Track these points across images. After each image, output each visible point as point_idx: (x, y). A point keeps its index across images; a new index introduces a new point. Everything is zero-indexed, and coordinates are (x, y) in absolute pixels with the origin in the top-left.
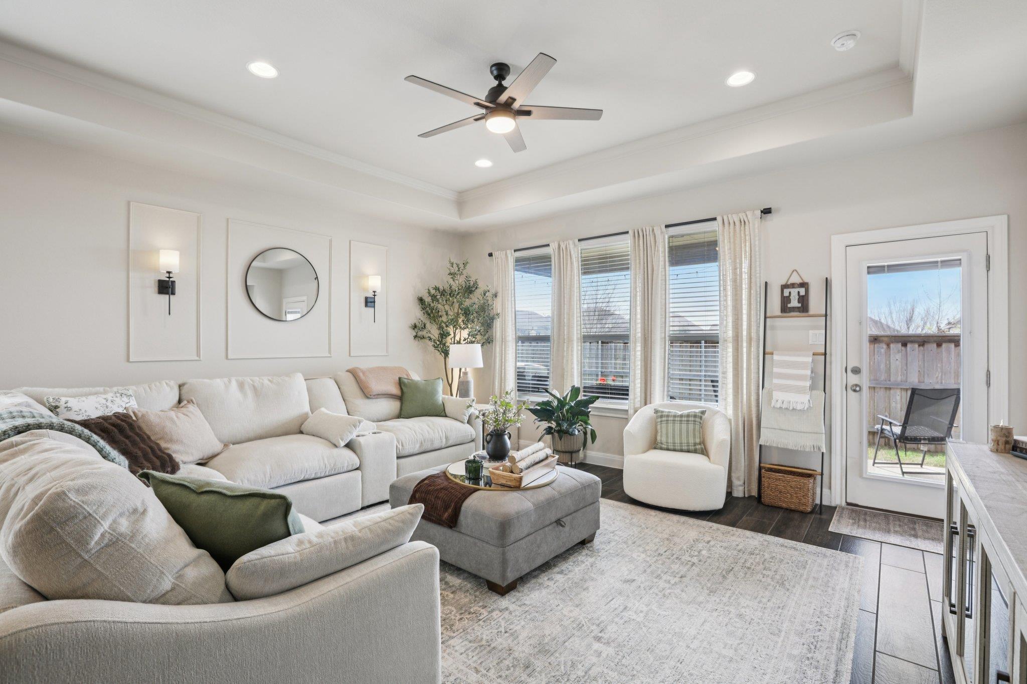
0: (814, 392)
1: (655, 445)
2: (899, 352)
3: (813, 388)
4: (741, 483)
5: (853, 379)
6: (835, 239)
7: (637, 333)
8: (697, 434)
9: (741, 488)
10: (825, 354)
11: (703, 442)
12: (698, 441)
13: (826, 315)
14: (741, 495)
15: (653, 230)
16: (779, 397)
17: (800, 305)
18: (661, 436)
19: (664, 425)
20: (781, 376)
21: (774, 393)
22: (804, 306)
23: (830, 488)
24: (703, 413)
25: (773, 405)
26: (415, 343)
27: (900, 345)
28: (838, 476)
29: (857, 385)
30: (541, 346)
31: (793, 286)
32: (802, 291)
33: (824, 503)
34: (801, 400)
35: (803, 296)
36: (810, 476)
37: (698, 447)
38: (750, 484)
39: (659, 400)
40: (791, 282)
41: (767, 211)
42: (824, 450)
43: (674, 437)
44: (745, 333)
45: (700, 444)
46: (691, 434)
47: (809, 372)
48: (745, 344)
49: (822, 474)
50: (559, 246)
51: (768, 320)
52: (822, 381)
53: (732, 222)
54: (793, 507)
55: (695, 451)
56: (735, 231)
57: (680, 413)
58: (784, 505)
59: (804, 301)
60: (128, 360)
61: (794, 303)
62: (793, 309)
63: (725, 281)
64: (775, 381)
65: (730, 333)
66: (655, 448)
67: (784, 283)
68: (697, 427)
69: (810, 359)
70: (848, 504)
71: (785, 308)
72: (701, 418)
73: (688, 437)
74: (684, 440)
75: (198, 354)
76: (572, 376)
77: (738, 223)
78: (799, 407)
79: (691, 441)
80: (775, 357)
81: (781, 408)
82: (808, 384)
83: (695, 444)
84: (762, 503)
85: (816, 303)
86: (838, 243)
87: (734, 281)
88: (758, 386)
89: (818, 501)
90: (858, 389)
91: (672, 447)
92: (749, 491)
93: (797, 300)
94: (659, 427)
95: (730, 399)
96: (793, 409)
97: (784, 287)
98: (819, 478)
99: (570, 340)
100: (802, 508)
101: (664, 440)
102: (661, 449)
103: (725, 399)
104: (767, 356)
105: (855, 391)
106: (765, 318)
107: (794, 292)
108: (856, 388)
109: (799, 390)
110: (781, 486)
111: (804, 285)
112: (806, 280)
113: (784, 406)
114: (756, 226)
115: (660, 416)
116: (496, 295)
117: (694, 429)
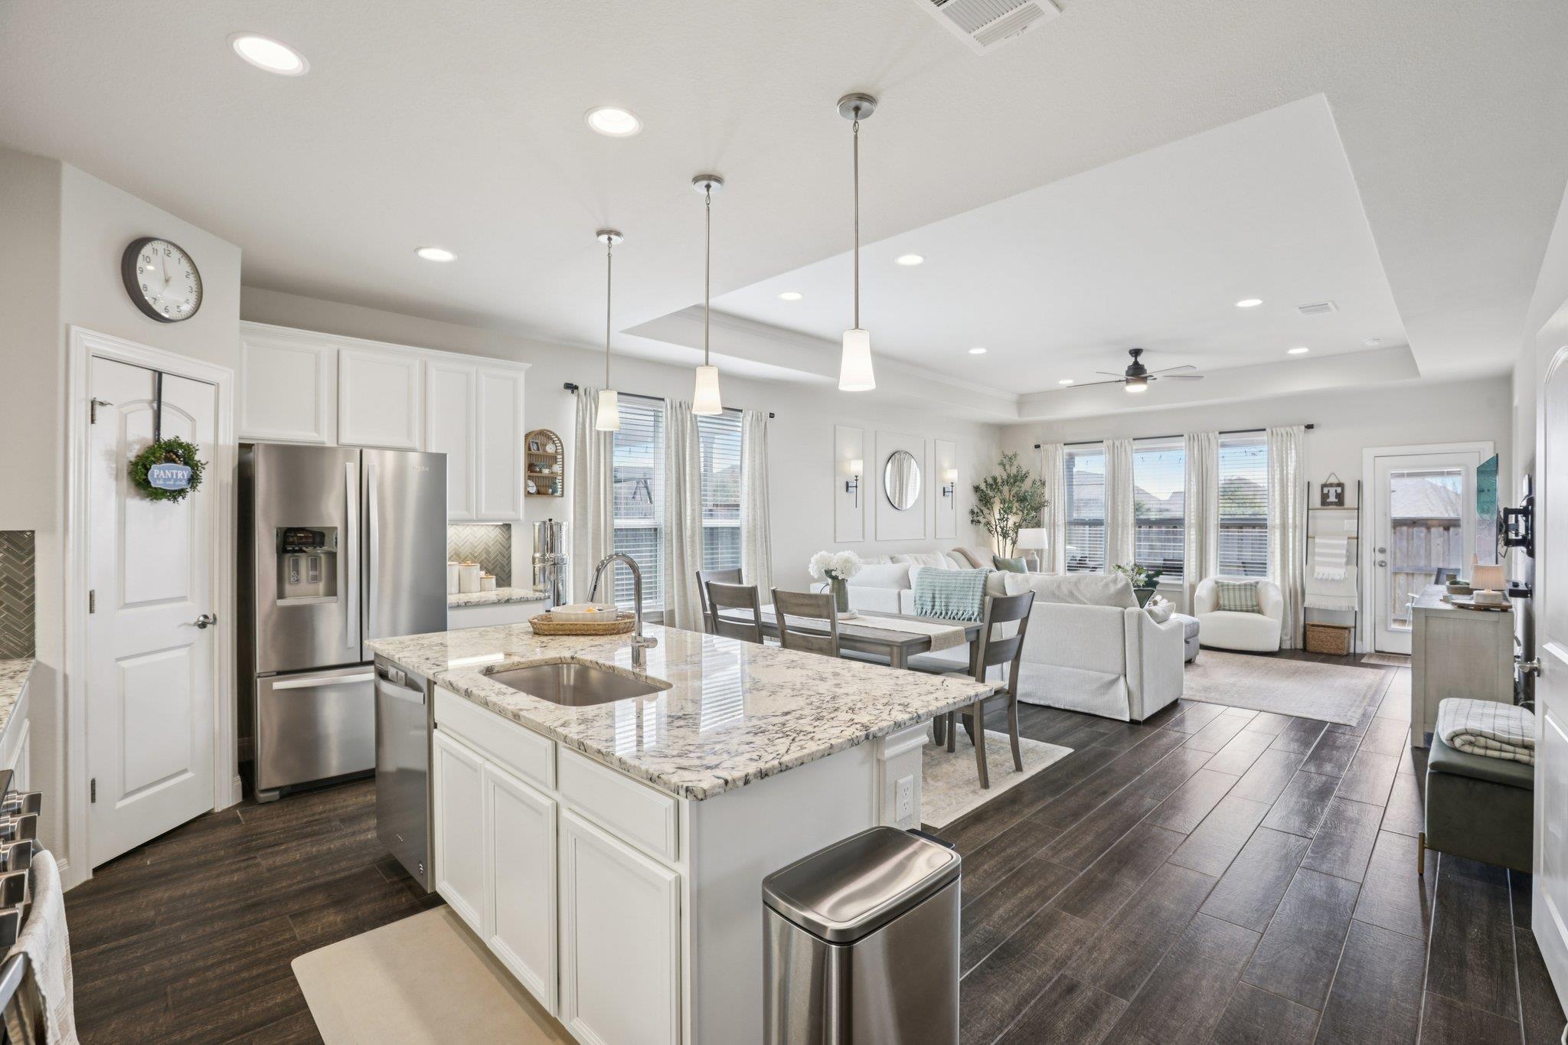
0: (1349, 567)
1: (1217, 607)
2: (1441, 536)
3: (1348, 563)
4: (1289, 638)
5: (1380, 557)
6: (1365, 451)
7: (1191, 519)
8: (1254, 599)
9: (1289, 642)
10: (1358, 538)
11: (1258, 605)
12: (1255, 603)
13: (1358, 509)
14: (1288, 647)
15: (1208, 436)
16: (1321, 571)
17: (1337, 500)
18: (1224, 601)
19: (1226, 593)
20: (1321, 555)
21: (1316, 568)
22: (1340, 501)
23: (1362, 640)
24: (1257, 583)
25: (1315, 576)
26: (972, 527)
27: (1441, 529)
28: (1369, 632)
29: (1383, 562)
30: (1094, 530)
31: (1331, 485)
32: (1339, 490)
33: (1358, 651)
34: (1339, 573)
35: (1340, 494)
36: (1346, 628)
37: (1255, 608)
38: (1295, 639)
39: (1214, 574)
40: (1329, 482)
41: (1310, 427)
42: (1357, 609)
43: (1235, 601)
44: (1291, 521)
45: (1256, 606)
46: (1249, 599)
47: (1344, 552)
48: (1291, 530)
49: (1355, 627)
50: (1114, 444)
51: (1310, 511)
52: (1355, 558)
53: (1280, 434)
54: (1332, 652)
55: (1253, 611)
56: (1282, 441)
57: (1238, 583)
58: (1325, 651)
59: (1340, 497)
60: (835, 541)
61: (1332, 498)
62: (1332, 503)
63: (1273, 478)
64: (1317, 558)
65: (1278, 521)
66: (1219, 610)
67: (1323, 482)
68: (1254, 594)
69: (1346, 542)
70: (1376, 652)
71: (1325, 501)
72: (1256, 587)
73: (1246, 601)
74: (1244, 603)
75: (864, 537)
76: (1128, 555)
77: (1285, 435)
78: (1337, 578)
79: (1249, 603)
80: (1317, 540)
81: (1322, 579)
82: (1344, 560)
83: (1253, 606)
84: (1308, 652)
85: (1350, 498)
86: (1368, 454)
87: (1282, 480)
88: (1302, 563)
89: (1352, 651)
90: (1383, 564)
91: (1233, 609)
92: (1295, 644)
93: (1334, 496)
94: (1221, 594)
95: (1278, 572)
96: (1332, 579)
97: (1324, 486)
98: (1353, 630)
99: (1125, 526)
100: (1339, 652)
101: (1226, 603)
102: (1224, 610)
103: (1274, 573)
104: (1309, 539)
105: (1381, 566)
106: (1308, 509)
107: (1332, 491)
108: (1382, 564)
109: (1336, 565)
110: (1323, 636)
111: (1340, 485)
112: (1342, 481)
113: (1325, 578)
114: (1301, 437)
115: (1220, 587)
116: (1043, 484)
117: (1251, 595)
